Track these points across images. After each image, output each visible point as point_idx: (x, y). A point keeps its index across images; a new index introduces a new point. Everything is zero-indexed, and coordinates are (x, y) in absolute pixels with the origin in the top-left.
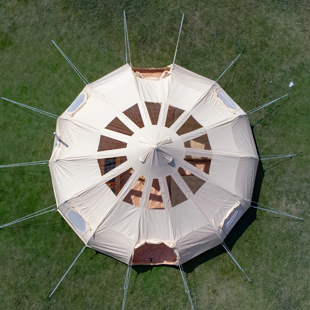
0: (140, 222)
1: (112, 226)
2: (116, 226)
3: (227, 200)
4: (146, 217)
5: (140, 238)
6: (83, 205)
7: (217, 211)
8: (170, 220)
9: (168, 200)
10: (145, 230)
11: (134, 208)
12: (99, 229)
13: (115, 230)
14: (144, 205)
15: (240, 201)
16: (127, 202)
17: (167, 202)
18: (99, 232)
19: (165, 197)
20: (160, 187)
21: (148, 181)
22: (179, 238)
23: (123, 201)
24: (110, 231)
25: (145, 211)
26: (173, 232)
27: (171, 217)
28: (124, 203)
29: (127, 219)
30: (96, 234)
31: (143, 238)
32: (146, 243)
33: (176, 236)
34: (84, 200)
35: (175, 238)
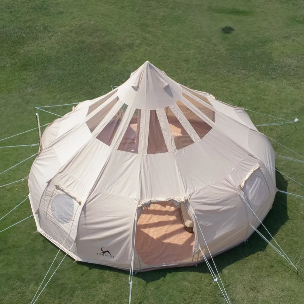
0: (140, 173)
1: (107, 189)
2: (112, 189)
3: (242, 159)
4: (148, 166)
5: (143, 196)
6: (70, 179)
7: (233, 168)
8: (176, 166)
9: (170, 138)
10: (149, 184)
11: (131, 157)
12: (90, 198)
13: (111, 193)
14: (144, 149)
15: (258, 163)
16: (123, 150)
17: (170, 141)
18: (91, 202)
19: (167, 134)
20: (159, 120)
21: (144, 114)
22: (192, 192)
23: (118, 149)
24: (106, 197)
25: (145, 157)
26: (183, 182)
27: (178, 164)
28: (120, 152)
29: (124, 175)
30: (87, 205)
31: (146, 196)
32: (150, 201)
33: (188, 189)
34: (72, 172)
35: (186, 191)
